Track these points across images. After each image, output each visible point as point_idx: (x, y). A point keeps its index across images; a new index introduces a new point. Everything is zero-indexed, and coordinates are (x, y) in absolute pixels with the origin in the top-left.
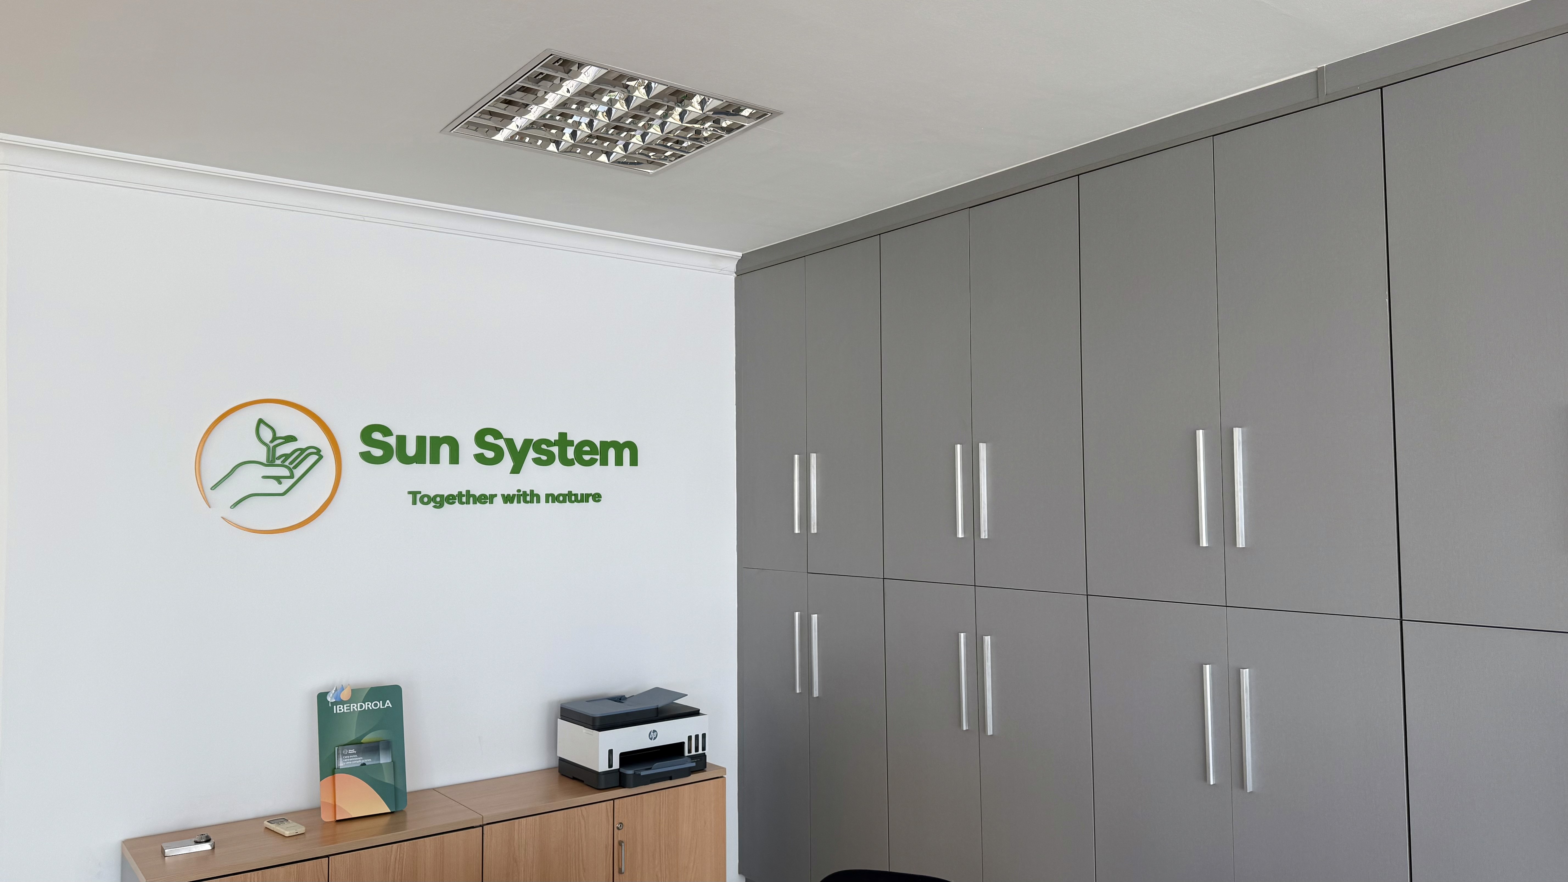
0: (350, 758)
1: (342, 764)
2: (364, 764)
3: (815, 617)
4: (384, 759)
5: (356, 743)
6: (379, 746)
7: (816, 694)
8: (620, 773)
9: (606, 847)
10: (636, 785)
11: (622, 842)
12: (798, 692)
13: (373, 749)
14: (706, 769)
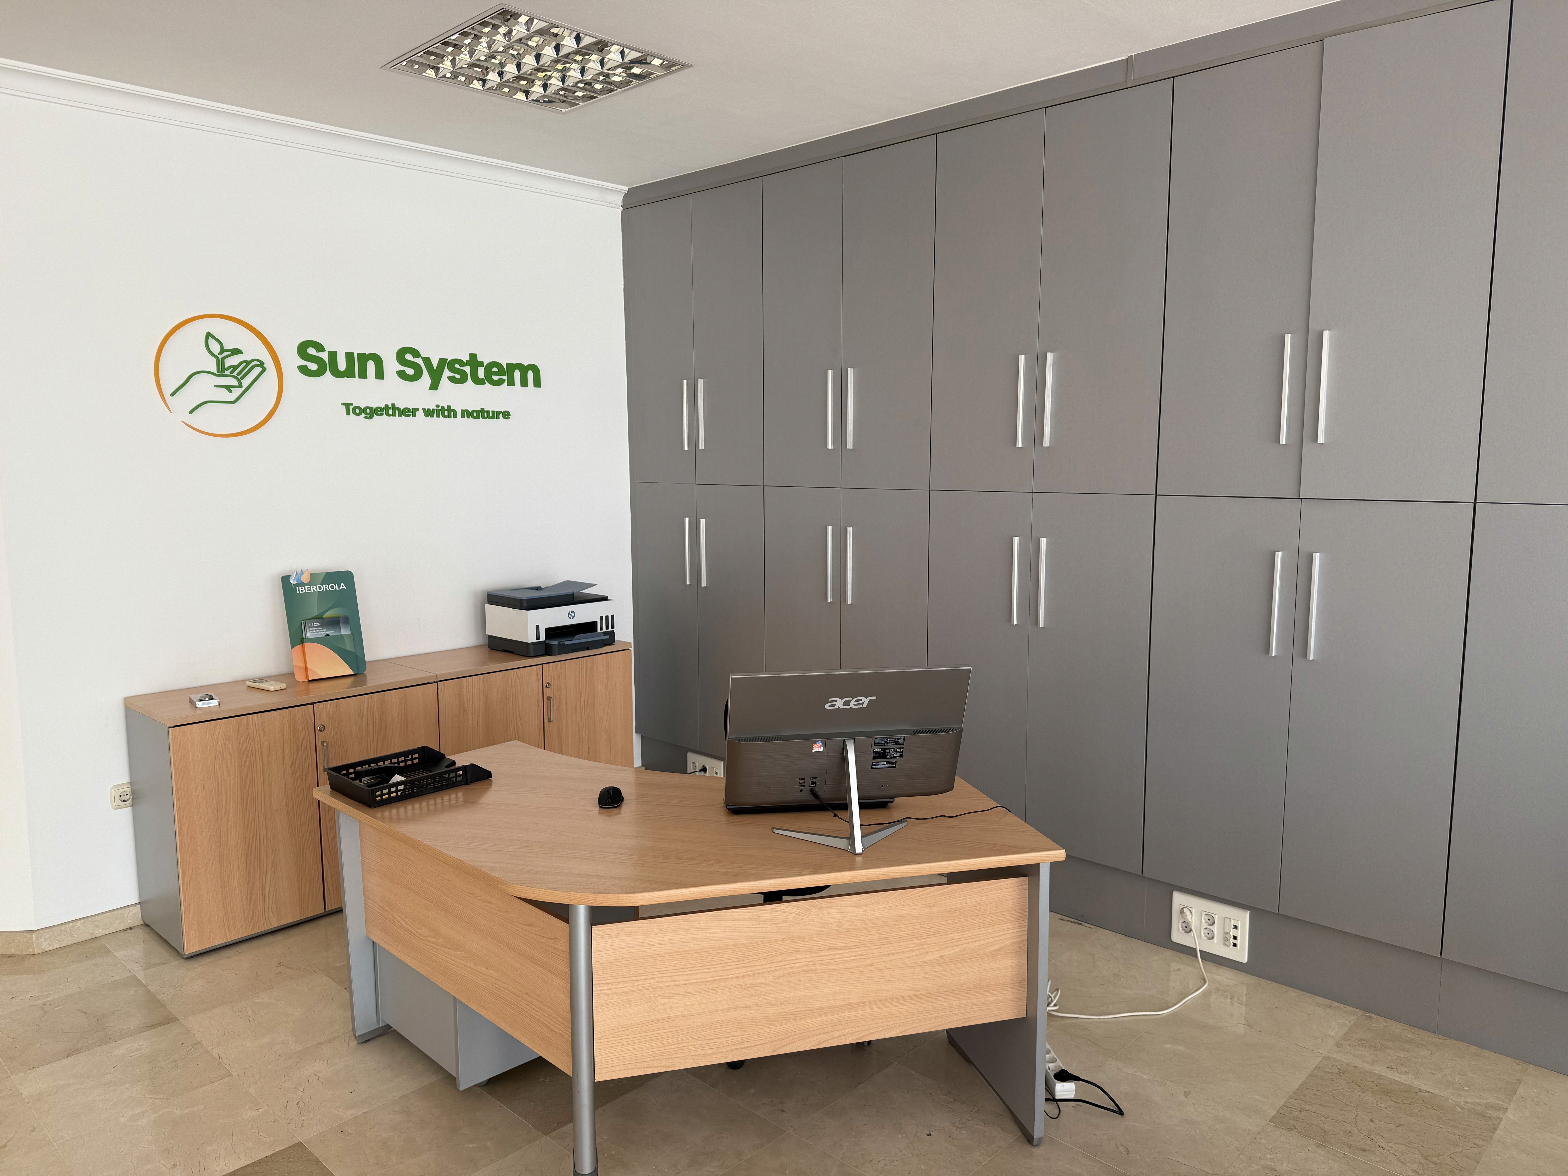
0: (315, 630)
1: (309, 634)
2: (328, 635)
3: (703, 521)
4: (345, 631)
5: (319, 618)
6: (339, 620)
7: (704, 584)
8: (546, 644)
9: (538, 702)
10: (560, 653)
11: (551, 697)
12: (688, 583)
13: (335, 623)
14: (614, 643)
